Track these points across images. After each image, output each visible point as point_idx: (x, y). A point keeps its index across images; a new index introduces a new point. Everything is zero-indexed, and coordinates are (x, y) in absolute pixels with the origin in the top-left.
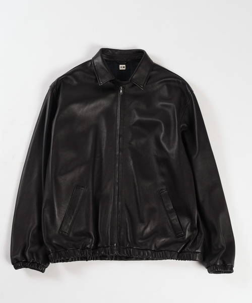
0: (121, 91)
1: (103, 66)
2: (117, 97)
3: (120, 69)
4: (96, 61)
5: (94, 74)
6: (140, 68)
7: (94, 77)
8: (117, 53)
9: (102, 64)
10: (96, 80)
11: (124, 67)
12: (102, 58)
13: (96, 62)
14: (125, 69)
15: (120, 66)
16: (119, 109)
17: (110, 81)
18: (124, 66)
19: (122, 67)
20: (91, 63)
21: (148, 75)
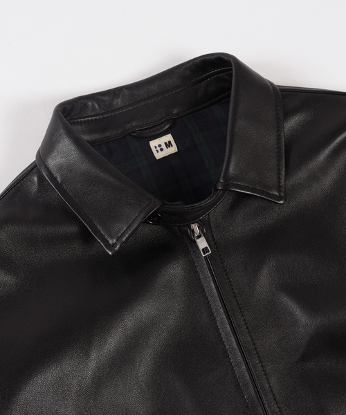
0: (202, 243)
1: (95, 171)
2: (192, 271)
3: (159, 156)
4: (53, 162)
5: (69, 217)
6: (240, 123)
7: (72, 229)
8: (118, 102)
9: (84, 166)
10: (86, 237)
11: (168, 145)
12: (77, 142)
13: (60, 168)
14: (174, 149)
15: (153, 144)
16: (221, 316)
17: (145, 222)
18: (169, 138)
19: (163, 147)
20: (41, 178)
21: (279, 138)
